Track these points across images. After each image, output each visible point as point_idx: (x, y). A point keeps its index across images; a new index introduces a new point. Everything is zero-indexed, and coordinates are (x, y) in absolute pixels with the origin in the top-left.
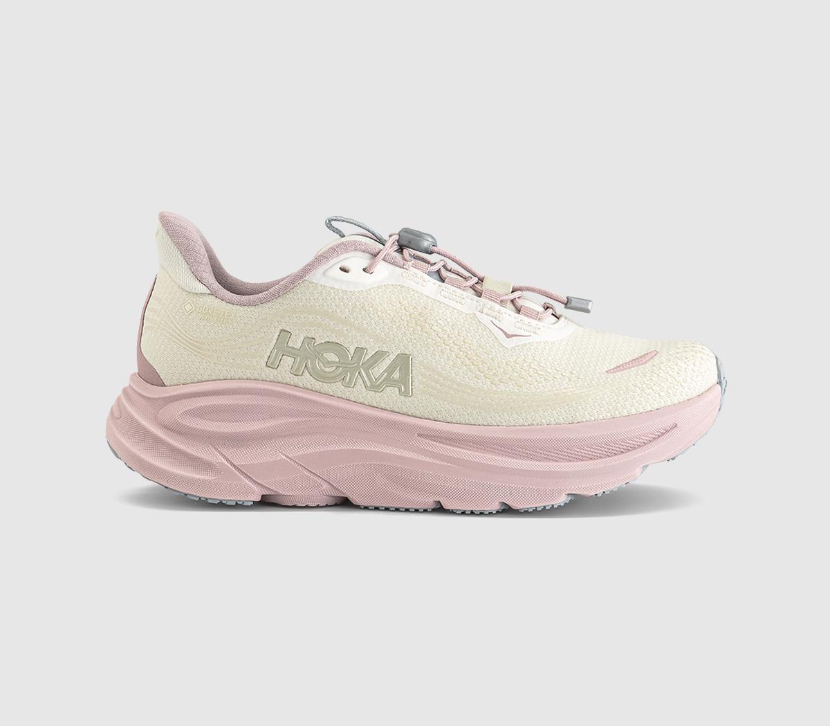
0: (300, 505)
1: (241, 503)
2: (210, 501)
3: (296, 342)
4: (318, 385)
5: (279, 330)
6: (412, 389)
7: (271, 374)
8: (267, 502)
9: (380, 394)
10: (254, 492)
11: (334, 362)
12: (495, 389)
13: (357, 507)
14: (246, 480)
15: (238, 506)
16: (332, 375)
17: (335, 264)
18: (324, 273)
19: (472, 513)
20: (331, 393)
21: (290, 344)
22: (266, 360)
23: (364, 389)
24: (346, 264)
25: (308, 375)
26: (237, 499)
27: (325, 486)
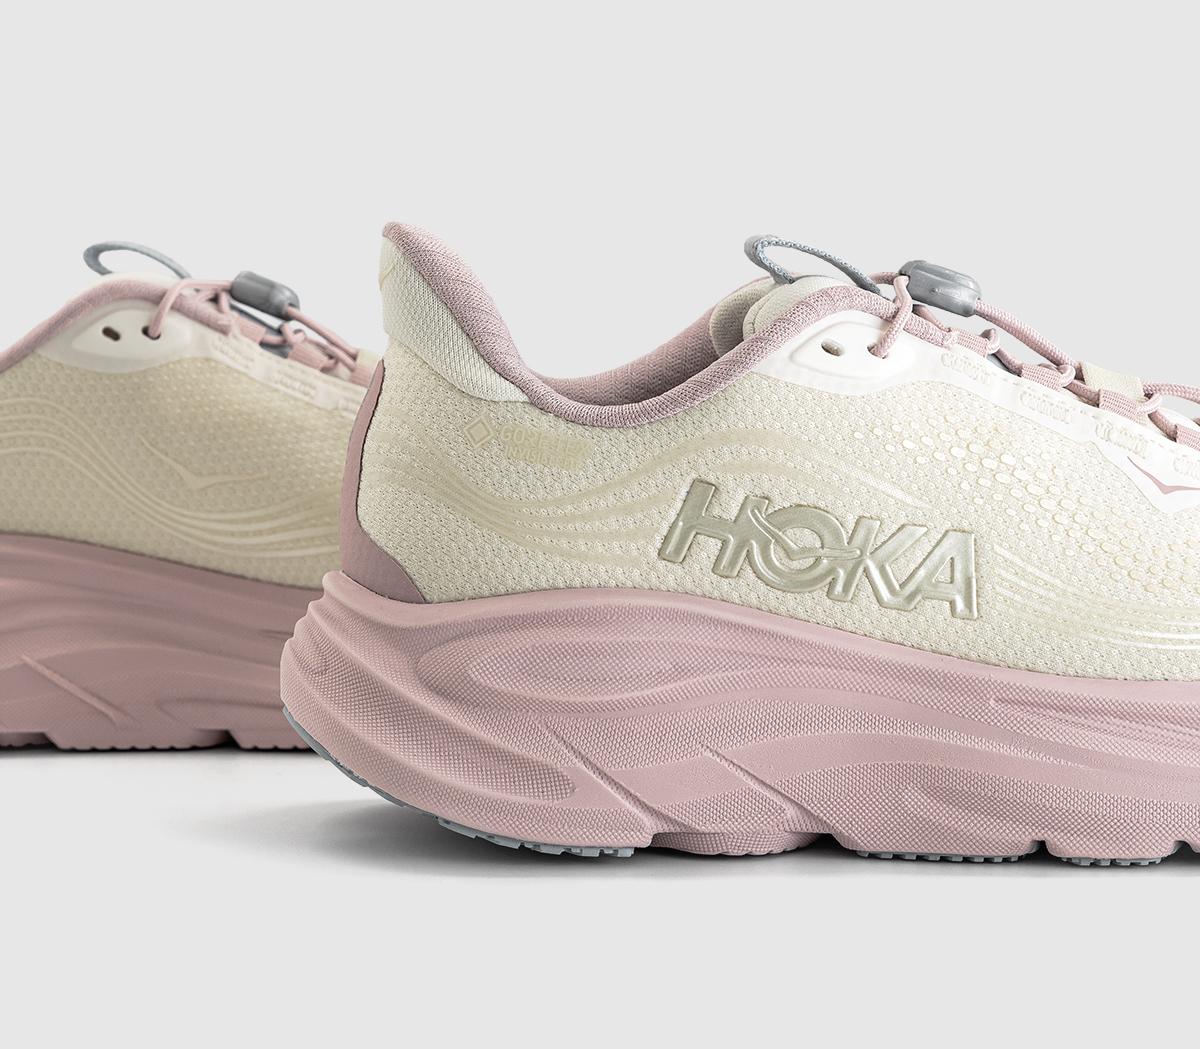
0: (736, 852)
1: (611, 852)
2: (544, 850)
3: (729, 507)
4: (773, 598)
5: (689, 480)
6: (978, 604)
7: (670, 575)
8: (665, 851)
9: (910, 616)
10: (641, 829)
11: (810, 550)
12: (1153, 601)
13: (853, 854)
14: (627, 804)
15: (605, 859)
16: (808, 576)
17: (810, 339)
18: (791, 357)
19: (1114, 864)
20: (803, 615)
21: (716, 511)
22: (659, 545)
23: (875, 606)
24: (835, 338)
25: (752, 576)
26: (605, 843)
27: (791, 812)
